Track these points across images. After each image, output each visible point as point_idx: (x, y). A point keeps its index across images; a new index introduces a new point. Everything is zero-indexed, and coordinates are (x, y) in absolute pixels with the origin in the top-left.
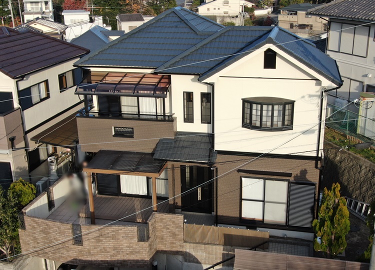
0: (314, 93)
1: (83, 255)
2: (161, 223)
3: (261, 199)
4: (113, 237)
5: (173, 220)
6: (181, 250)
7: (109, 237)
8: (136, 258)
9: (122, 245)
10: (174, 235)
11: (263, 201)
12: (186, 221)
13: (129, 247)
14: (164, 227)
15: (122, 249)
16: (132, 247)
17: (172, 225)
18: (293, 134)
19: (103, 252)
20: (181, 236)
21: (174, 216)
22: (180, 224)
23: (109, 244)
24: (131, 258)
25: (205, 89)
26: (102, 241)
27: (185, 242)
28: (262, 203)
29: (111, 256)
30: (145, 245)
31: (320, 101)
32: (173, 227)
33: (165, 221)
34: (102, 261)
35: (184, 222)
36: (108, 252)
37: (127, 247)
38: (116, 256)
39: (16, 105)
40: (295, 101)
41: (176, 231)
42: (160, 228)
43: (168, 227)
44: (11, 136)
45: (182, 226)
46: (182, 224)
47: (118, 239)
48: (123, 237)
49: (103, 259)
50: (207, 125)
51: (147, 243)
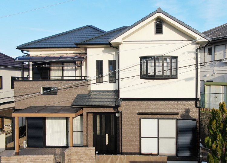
0: (191, 50)
2: (76, 156)
3: (156, 136)
5: (87, 152)
11: (158, 138)
12: (97, 152)
14: (78, 159)
17: (86, 157)
18: (178, 81)
22: (92, 156)
25: (112, 58)
28: (156, 139)
31: (195, 56)
32: (86, 159)
33: (79, 154)
35: (96, 154)
40: (178, 57)
41: (89, 162)
42: (75, 160)
43: (82, 159)
45: (94, 157)
46: (94, 155)
50: (113, 84)
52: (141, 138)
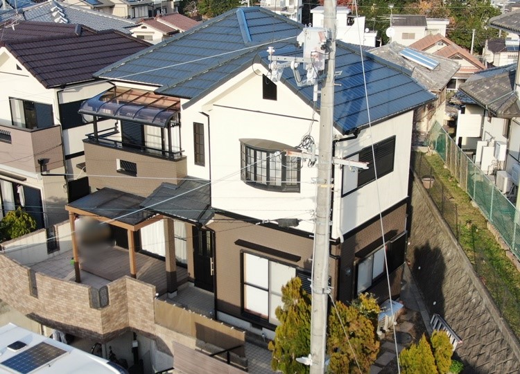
1: (39, 311)
2: (132, 291)
3: (266, 286)
4: (66, 295)
5: (144, 290)
6: (152, 332)
7: (61, 294)
8: (89, 329)
9: (75, 307)
10: (145, 310)
11: (268, 291)
12: (157, 294)
13: (81, 311)
14: (134, 297)
15: (75, 312)
16: (85, 312)
17: (143, 297)
18: (301, 198)
19: (57, 311)
20: (151, 314)
21: (144, 285)
22: (150, 298)
23: (62, 303)
24: (85, 327)
26: (55, 297)
27: (156, 323)
29: (65, 318)
30: (97, 314)
32: (143, 300)
33: (135, 290)
34: (56, 322)
35: (155, 296)
36: (62, 313)
37: (79, 311)
38: (70, 319)
39: (57, 121)
41: (147, 305)
43: (139, 298)
44: (40, 157)
45: (152, 301)
46: (153, 299)
47: (71, 299)
48: (75, 297)
49: (57, 321)
51: (100, 311)
52: (243, 283)
